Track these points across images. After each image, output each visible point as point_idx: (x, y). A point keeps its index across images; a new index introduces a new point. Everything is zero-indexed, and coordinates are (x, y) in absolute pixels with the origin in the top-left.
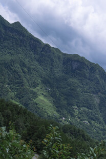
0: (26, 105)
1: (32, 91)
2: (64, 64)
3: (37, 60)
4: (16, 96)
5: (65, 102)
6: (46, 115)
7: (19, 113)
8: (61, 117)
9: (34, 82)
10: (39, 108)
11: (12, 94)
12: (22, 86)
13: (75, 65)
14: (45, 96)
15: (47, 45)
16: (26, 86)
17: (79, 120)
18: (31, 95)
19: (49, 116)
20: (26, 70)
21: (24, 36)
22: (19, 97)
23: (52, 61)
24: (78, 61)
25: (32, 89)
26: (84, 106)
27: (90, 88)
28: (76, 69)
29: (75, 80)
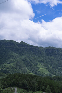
0: (36, 73)
1: (36, 67)
2: (46, 52)
3: (34, 54)
4: (31, 71)
5: (51, 67)
6: (45, 75)
7: (33, 77)
8: (51, 74)
9: (36, 63)
10: (41, 73)
11: (29, 71)
12: (32, 66)
13: (50, 51)
14: (42, 67)
15: (36, 47)
16: (33, 66)
17: (59, 73)
18: (36, 69)
19: (46, 75)
20: (31, 59)
21: (26, 46)
22: (32, 71)
23: (41, 52)
24: (51, 49)
25: (36, 66)
26: (59, 66)
27: (59, 58)
28: (51, 53)
29: (53, 57)
